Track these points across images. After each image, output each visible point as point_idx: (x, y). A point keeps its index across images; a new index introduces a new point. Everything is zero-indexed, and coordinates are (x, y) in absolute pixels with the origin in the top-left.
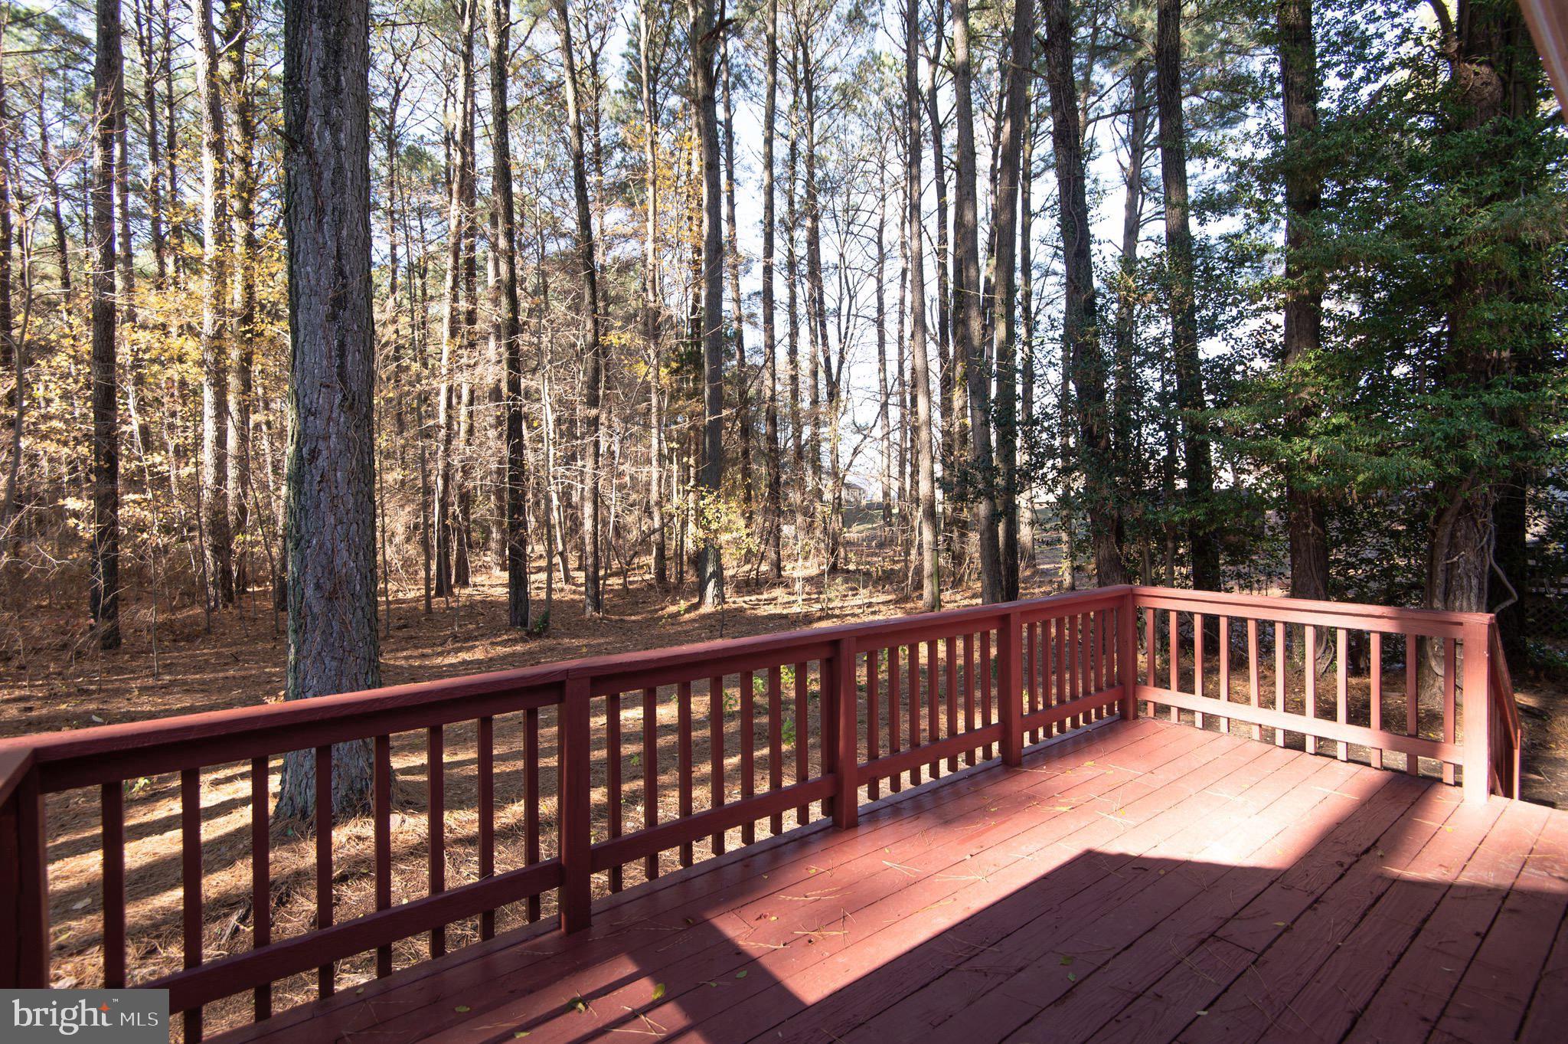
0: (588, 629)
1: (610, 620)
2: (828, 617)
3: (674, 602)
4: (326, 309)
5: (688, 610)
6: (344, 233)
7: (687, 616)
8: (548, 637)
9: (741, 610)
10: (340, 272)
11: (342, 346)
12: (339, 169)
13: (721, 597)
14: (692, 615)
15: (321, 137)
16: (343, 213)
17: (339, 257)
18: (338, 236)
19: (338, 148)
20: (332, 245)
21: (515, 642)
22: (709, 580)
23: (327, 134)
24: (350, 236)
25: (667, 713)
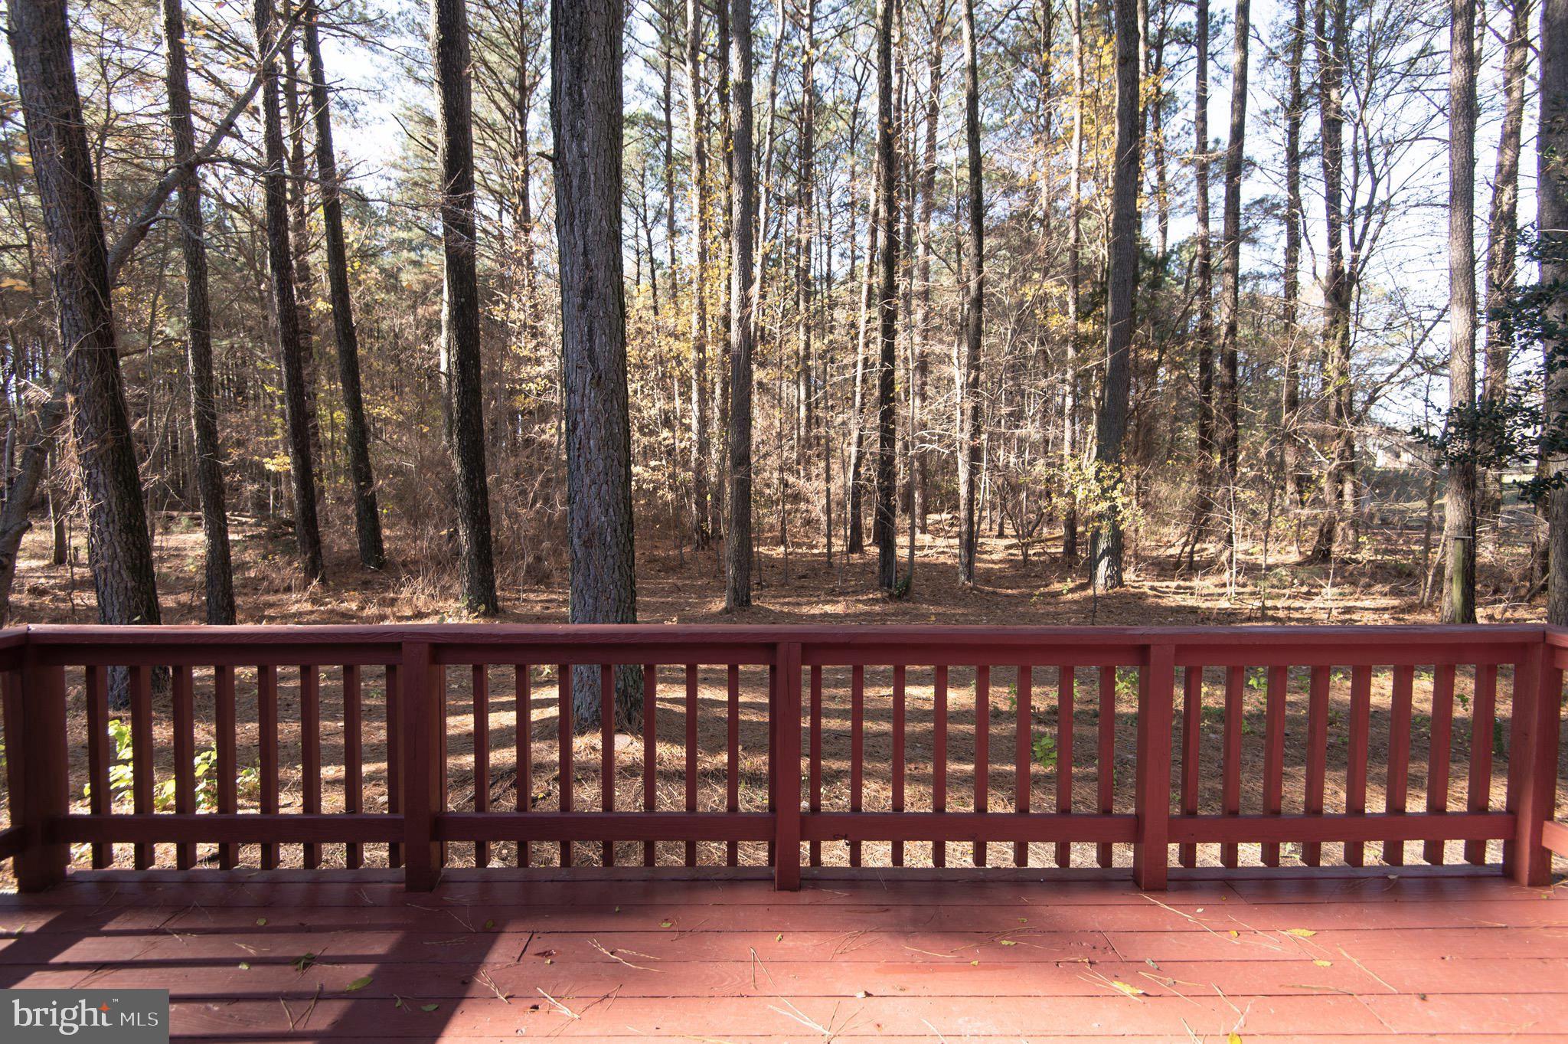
0: (955, 597)
1: (982, 591)
2: (1264, 618)
3: (1063, 580)
4: (579, 300)
5: (1071, 591)
6: (590, 231)
7: (1070, 596)
8: (908, 601)
9: (1142, 596)
10: (587, 266)
11: (590, 330)
12: (584, 175)
13: (1116, 579)
14: (1076, 596)
15: (570, 150)
16: (588, 213)
17: (585, 253)
18: (584, 235)
19: (582, 156)
20: (580, 243)
21: (875, 601)
22: (1102, 557)
23: (574, 146)
24: (595, 233)
25: (1044, 697)
